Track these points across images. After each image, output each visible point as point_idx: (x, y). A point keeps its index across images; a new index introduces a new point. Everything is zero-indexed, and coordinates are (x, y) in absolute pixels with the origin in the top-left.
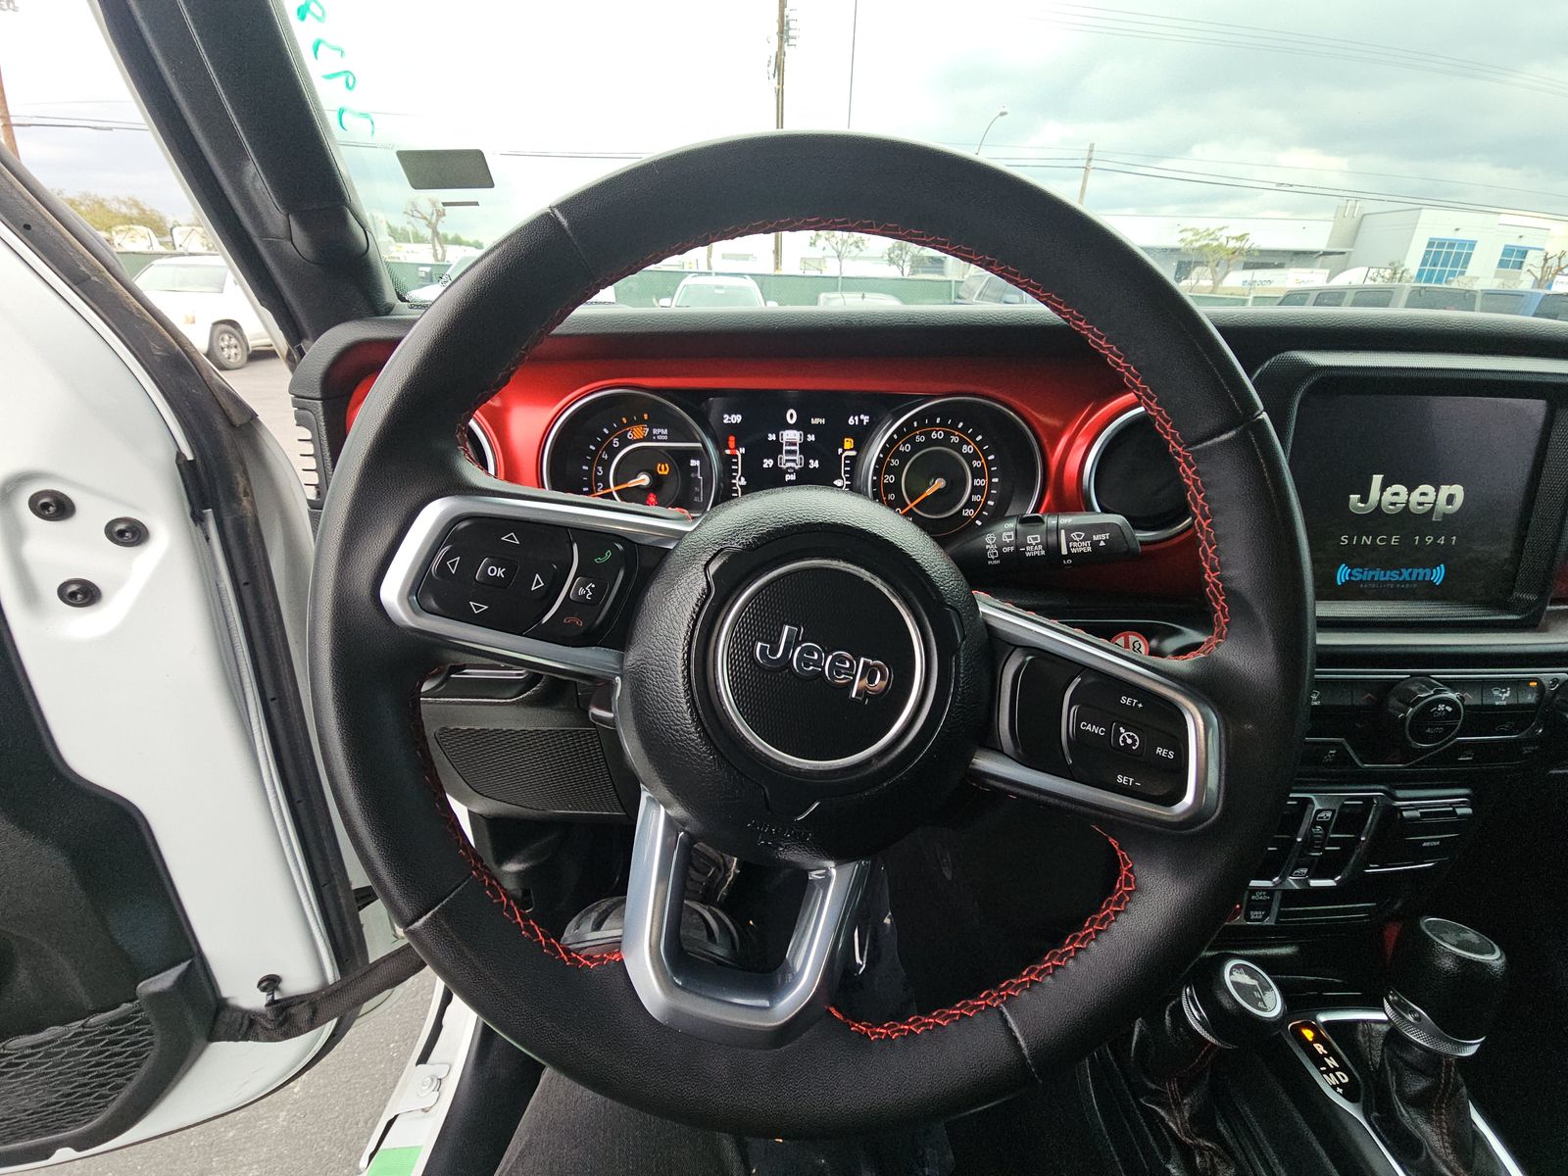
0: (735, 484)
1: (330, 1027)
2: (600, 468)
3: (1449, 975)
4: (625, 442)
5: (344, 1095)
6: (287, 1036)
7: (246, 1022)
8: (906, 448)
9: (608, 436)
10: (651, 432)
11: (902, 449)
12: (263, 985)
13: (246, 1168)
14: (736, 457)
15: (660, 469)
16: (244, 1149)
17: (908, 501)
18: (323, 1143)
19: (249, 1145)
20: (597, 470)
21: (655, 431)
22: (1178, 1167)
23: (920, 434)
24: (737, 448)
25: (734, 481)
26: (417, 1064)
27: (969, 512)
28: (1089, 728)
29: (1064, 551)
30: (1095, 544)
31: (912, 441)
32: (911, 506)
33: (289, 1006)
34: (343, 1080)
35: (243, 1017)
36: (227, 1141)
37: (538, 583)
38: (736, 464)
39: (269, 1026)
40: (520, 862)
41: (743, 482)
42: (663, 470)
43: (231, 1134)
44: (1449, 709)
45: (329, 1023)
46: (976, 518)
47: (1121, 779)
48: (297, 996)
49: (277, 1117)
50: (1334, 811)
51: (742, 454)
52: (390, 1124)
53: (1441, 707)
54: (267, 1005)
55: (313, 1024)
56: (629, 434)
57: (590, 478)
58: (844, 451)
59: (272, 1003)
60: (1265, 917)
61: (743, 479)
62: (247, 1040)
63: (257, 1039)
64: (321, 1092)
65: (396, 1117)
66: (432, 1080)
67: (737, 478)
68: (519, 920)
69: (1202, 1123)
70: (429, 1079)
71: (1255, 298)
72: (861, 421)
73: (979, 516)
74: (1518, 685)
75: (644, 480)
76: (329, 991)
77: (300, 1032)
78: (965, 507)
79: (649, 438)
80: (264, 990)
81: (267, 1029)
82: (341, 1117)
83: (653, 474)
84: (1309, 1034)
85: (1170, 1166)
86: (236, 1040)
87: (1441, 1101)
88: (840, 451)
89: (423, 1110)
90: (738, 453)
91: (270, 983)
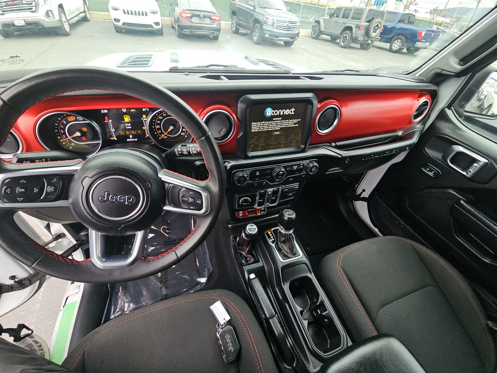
0: (111, 131)
1: (38, 283)
2: (62, 131)
3: (286, 221)
4: (68, 122)
5: (56, 296)
6: (24, 288)
7: (10, 288)
8: (161, 118)
9: (61, 121)
10: (76, 118)
11: (160, 118)
12: (11, 278)
13: (31, 320)
14: (109, 123)
15: (84, 130)
16: (29, 316)
17: (164, 133)
18: (54, 308)
19: (30, 314)
20: (61, 131)
21: (77, 118)
22: (244, 261)
23: (164, 113)
24: (109, 120)
25: (111, 130)
26: (71, 284)
27: (182, 134)
28: (184, 199)
29: (192, 153)
30: (197, 151)
31: (162, 115)
32: (165, 134)
33: (22, 281)
34: (55, 292)
35: (9, 287)
36: (22, 315)
37: (36, 190)
38: (110, 125)
39: (18, 287)
40: (85, 232)
41: (114, 130)
42: (85, 129)
43: (23, 313)
44: (282, 172)
45: (37, 282)
46: (185, 135)
47: (191, 208)
48: (23, 279)
49: (36, 306)
50: (271, 192)
51: (111, 122)
52: (67, 299)
53: (281, 172)
54: (14, 283)
55: (31, 284)
56: (68, 119)
57: (59, 134)
58: (143, 119)
59: (15, 282)
60: (264, 213)
61: (113, 129)
62: (12, 291)
63: (15, 290)
64: (48, 297)
65: (68, 297)
66: (76, 286)
67: (112, 129)
68: (61, 259)
69: (250, 252)
70: (76, 287)
71: (328, 8)
72: (146, 110)
73: (186, 134)
74: (299, 165)
75: (78, 134)
76: (33, 275)
77: (27, 286)
78: (181, 132)
79: (76, 120)
80: (12, 279)
81: (17, 288)
82: (58, 301)
83: (81, 131)
84: (269, 233)
85: (243, 261)
86: (9, 292)
87: (287, 241)
88: (142, 119)
89: (76, 293)
90: (109, 121)
91: (13, 278)
